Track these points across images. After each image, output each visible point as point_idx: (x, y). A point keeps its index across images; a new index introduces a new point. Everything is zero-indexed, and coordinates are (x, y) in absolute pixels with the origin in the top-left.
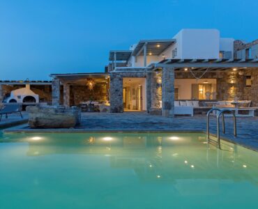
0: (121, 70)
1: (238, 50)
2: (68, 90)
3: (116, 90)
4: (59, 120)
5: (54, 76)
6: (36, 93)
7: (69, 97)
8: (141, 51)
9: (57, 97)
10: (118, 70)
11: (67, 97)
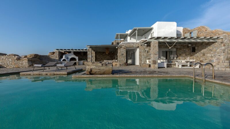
0: (124, 43)
1: (185, 33)
2: (94, 54)
3: (122, 54)
4: (103, 70)
5: (89, 47)
6: (77, 56)
7: (95, 58)
8: (135, 33)
9: (90, 58)
10: (123, 43)
11: (94, 58)
